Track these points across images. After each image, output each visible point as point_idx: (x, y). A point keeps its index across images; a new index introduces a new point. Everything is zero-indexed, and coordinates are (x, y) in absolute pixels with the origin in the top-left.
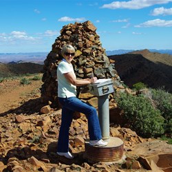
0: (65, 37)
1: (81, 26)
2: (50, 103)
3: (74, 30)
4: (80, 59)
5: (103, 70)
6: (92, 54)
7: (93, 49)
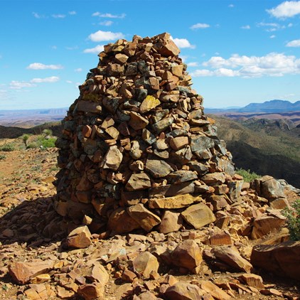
0: (113, 67)
1: (150, 45)
2: (89, 220)
3: (132, 53)
4: (158, 117)
5: (208, 140)
6: (180, 105)
7: (181, 93)
